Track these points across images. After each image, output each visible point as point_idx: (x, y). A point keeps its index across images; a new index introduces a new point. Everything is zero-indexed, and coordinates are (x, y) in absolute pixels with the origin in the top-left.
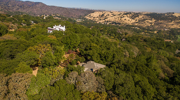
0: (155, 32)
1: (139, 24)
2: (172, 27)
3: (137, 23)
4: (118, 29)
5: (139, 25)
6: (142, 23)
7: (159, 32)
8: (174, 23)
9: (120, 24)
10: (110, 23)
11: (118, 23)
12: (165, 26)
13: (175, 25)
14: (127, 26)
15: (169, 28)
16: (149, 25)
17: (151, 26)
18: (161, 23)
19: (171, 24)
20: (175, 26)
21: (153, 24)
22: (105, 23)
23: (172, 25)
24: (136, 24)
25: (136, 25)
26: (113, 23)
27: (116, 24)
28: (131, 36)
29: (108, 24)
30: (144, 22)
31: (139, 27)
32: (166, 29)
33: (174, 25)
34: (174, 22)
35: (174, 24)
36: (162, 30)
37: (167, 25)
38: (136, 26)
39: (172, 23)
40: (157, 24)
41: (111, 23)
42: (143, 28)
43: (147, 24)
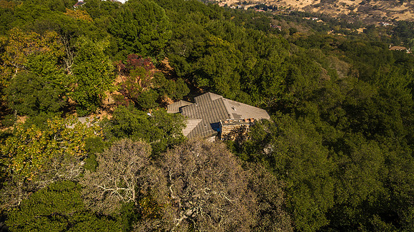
0: (360, 30)
1: (322, 9)
2: (402, 18)
3: (316, 6)
4: (273, 20)
5: (321, 12)
6: (330, 8)
7: (369, 29)
8: (407, 8)
9: (275, 9)
10: (250, 6)
11: (270, 7)
12: (384, 14)
13: (409, 12)
14: (293, 13)
15: (393, 21)
16: (346, 13)
17: (349, 14)
18: (375, 8)
19: (399, 9)
20: (408, 16)
21: (356, 10)
22: (239, 6)
23: (402, 12)
24: (315, 10)
25: (315, 13)
26: (257, 7)
27: (265, 8)
28: (305, 37)
29: (246, 8)
30: (335, 6)
31: (321, 16)
32: (387, 22)
33: (406, 13)
34: (406, 6)
35: (406, 10)
36: (377, 25)
37: (388, 13)
38: (314, 15)
39: (403, 7)
40: (366, 11)
41: (252, 5)
42: (331, 21)
43: (342, 9)
